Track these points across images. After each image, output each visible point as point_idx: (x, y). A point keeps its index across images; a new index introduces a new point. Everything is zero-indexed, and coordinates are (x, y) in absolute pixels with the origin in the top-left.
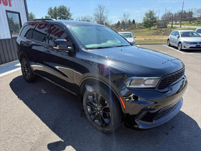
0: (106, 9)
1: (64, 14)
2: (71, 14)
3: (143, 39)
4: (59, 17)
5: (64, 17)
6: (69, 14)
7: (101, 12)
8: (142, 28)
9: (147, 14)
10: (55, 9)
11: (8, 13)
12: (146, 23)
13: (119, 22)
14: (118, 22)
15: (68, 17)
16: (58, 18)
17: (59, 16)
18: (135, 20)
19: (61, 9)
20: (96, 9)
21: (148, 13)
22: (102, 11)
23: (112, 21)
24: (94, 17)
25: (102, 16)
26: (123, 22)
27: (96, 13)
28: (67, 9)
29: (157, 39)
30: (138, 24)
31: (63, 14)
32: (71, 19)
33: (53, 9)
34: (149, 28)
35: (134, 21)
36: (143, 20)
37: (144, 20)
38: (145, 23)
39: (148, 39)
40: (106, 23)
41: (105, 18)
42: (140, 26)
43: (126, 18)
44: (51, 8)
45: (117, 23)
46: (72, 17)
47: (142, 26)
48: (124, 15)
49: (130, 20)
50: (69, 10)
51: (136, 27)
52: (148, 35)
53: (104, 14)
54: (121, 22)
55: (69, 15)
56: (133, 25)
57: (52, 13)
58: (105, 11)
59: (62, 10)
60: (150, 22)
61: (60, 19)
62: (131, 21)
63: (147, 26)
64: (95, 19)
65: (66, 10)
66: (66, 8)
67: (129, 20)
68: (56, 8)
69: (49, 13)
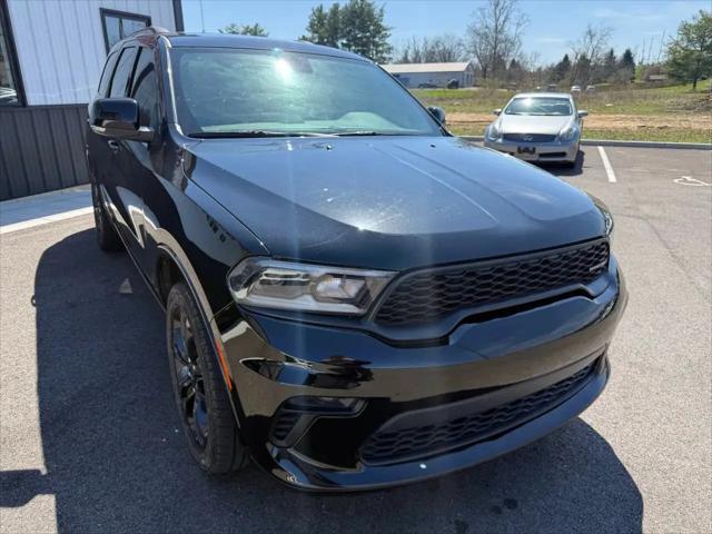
0: (519, 11)
1: (364, 29)
2: (385, 30)
3: (633, 125)
4: (345, 42)
5: (361, 38)
6: (379, 29)
7: (497, 20)
8: (661, 84)
9: (686, 29)
10: (335, 11)
11: (107, 18)
12: (679, 64)
13: (566, 58)
14: (561, 58)
15: (377, 39)
16: (340, 45)
17: (343, 37)
18: (632, 51)
19: (355, 12)
20: (481, 9)
21: (693, 23)
22: (502, 19)
23: (537, 55)
24: (467, 39)
25: (501, 36)
26: (583, 58)
27: (478, 26)
28: (376, 12)
29: (696, 126)
30: (645, 68)
31: (359, 29)
32: (385, 47)
33: (326, 10)
34: (690, 86)
35: (628, 56)
36: (669, 53)
37: (672, 51)
38: (674, 63)
39: (658, 125)
40: (514, 60)
41: (513, 44)
42: (652, 77)
43: (595, 43)
44: (320, 10)
45: (560, 64)
46: (388, 40)
47: (660, 77)
48: (590, 32)
49: (612, 52)
50: (381, 16)
51: (637, 81)
52: (662, 111)
53: (510, 30)
54: (573, 60)
55: (380, 32)
56: (623, 72)
57: (322, 25)
58: (514, 16)
59: (358, 17)
60: (699, 61)
61: (347, 46)
62: (615, 54)
63: (680, 78)
64: (472, 49)
65: (370, 15)
66: (373, 7)
67: (608, 50)
68: (336, 6)
69: (312, 25)
